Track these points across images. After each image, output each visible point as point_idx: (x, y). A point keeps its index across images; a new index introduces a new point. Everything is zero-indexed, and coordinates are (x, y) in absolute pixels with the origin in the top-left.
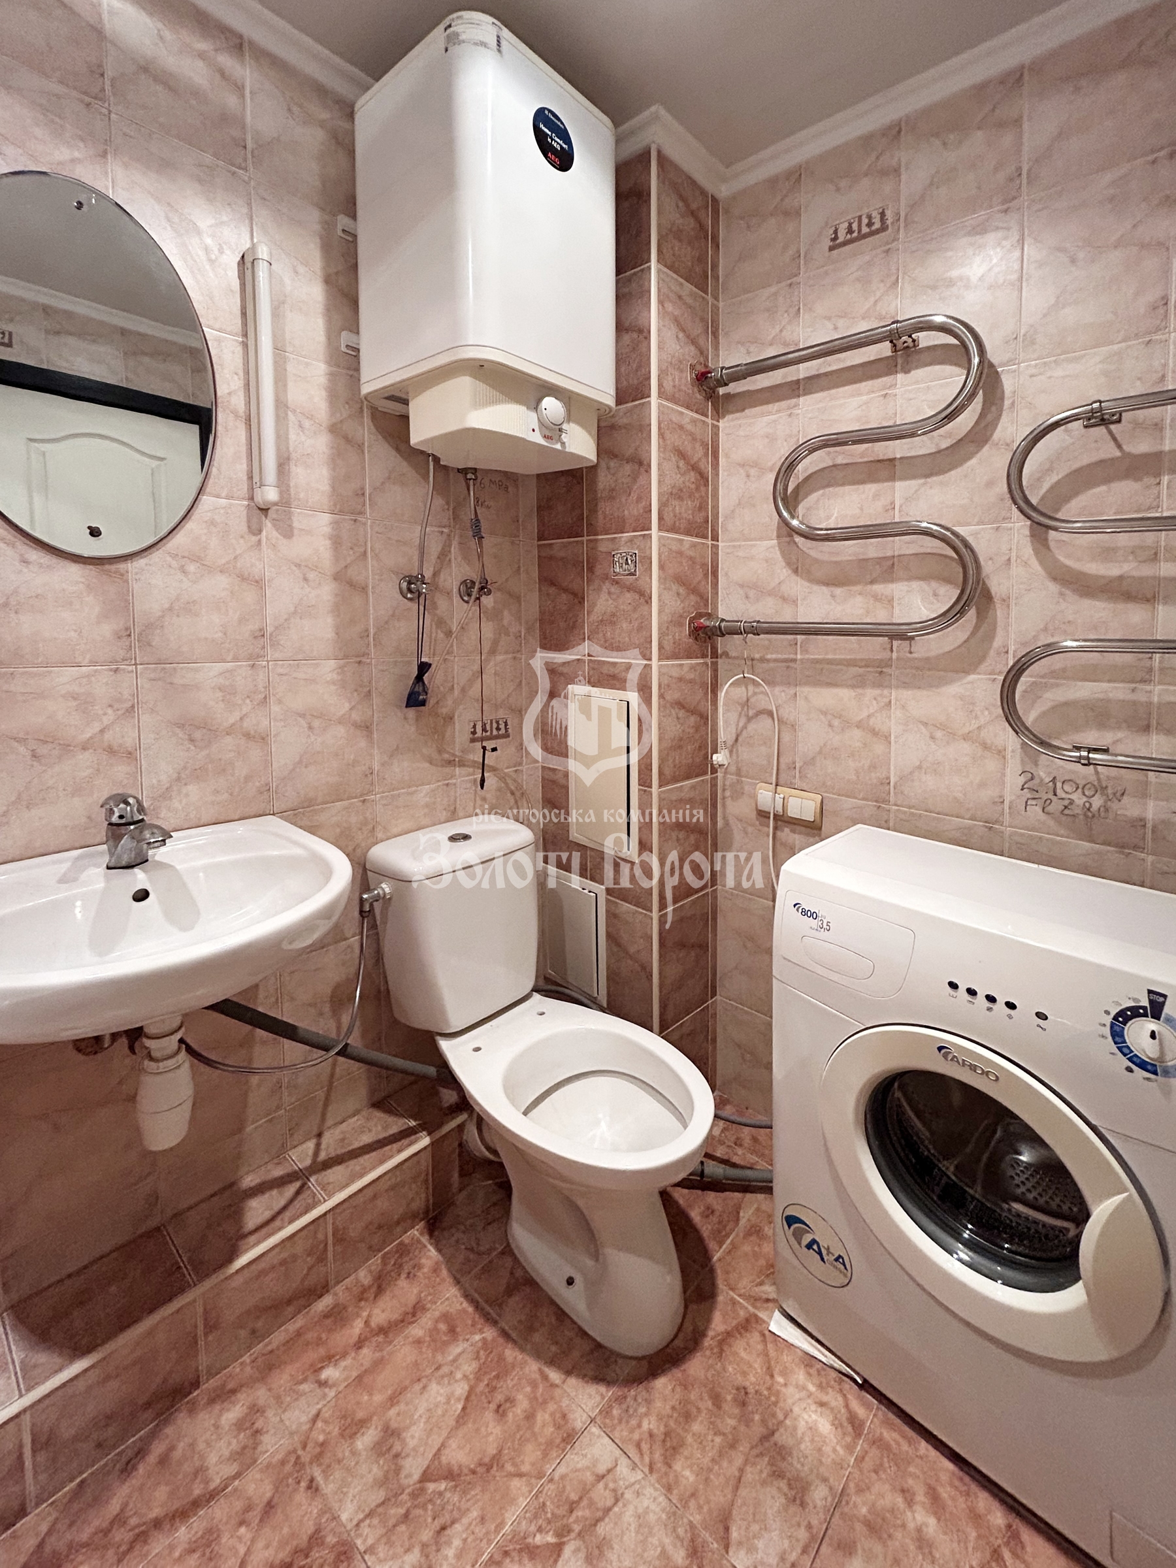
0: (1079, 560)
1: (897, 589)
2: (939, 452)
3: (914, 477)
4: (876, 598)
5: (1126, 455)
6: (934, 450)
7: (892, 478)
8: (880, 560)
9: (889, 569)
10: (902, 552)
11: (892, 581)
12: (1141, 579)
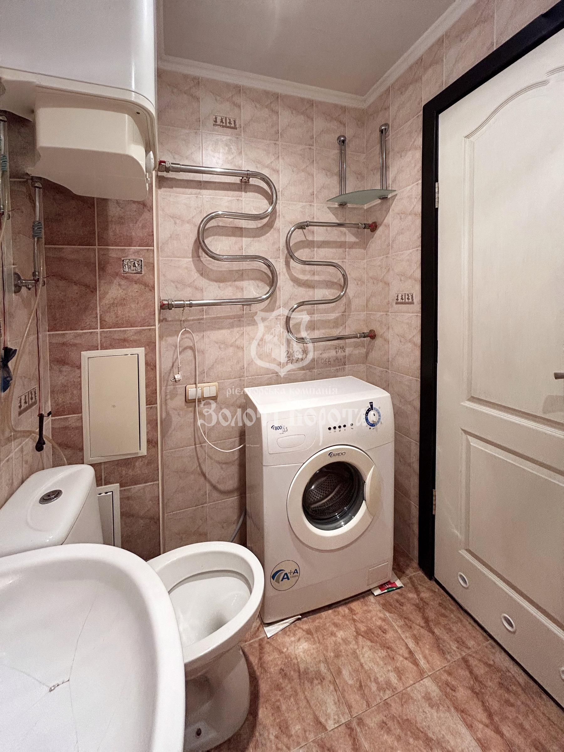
0: (297, 274)
1: (244, 284)
2: (257, 228)
3: (250, 237)
4: (237, 288)
5: (307, 240)
6: (256, 227)
7: (241, 236)
8: (237, 271)
9: (241, 275)
10: (246, 268)
11: (243, 280)
12: (312, 281)
